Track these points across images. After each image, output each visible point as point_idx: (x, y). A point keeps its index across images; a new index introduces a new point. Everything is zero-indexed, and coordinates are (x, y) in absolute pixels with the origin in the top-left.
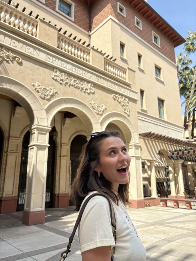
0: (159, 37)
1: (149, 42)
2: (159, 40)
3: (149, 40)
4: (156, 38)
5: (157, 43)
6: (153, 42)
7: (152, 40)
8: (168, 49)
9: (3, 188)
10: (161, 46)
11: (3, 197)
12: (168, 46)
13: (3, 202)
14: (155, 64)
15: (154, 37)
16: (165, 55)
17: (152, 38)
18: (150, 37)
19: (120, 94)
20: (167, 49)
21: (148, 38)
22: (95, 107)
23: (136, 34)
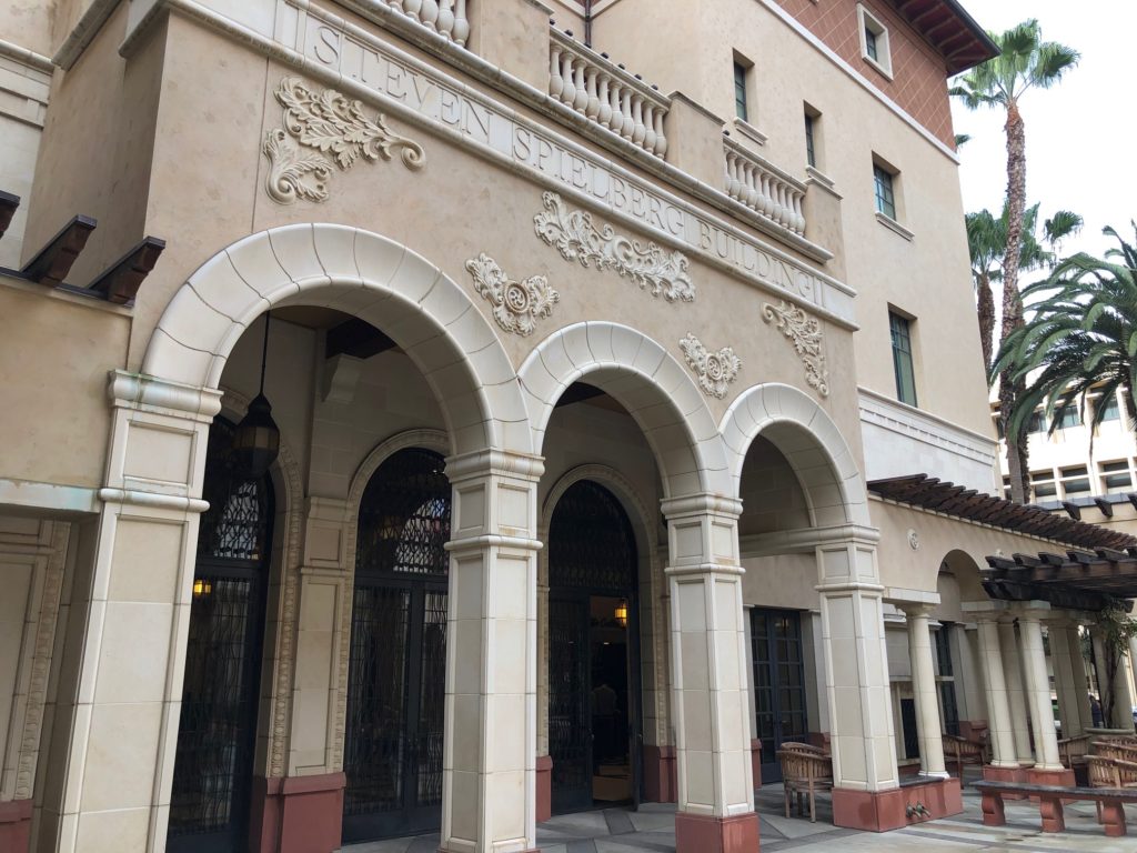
0: (886, 30)
1: (849, 52)
2: (884, 42)
3: (847, 45)
4: (872, 36)
5: (876, 59)
6: (865, 54)
7: (857, 47)
8: (922, 86)
9: (288, 738)
10: (894, 74)
11: (286, 776)
12: (921, 74)
13: (287, 799)
14: (875, 155)
15: (867, 30)
16: (911, 112)
17: (857, 35)
18: (849, 34)
19: (789, 301)
20: (919, 86)
21: (844, 38)
22: (700, 363)
23: (796, 19)
